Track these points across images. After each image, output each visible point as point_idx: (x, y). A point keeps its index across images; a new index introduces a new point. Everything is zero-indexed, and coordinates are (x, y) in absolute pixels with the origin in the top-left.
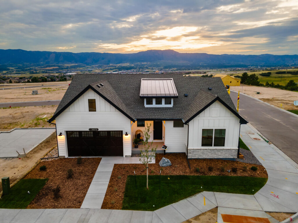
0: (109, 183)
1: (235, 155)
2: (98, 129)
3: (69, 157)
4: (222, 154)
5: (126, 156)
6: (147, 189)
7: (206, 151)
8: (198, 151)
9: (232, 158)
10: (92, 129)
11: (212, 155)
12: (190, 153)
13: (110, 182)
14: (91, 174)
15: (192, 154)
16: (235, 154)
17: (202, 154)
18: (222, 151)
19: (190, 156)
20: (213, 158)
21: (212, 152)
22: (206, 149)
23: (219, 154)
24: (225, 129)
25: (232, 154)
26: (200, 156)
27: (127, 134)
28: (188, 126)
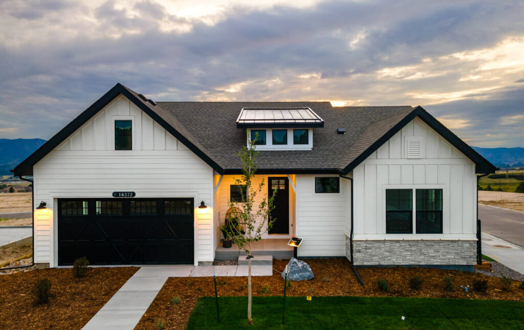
0: (146, 313)
1: (470, 257)
2: (134, 194)
3: (60, 267)
4: (437, 254)
5: (200, 263)
6: (249, 323)
7: (398, 245)
8: (377, 245)
9: (465, 263)
10: (121, 193)
11: (413, 257)
12: (359, 251)
13: (148, 311)
14: (104, 295)
15: (363, 255)
16: (472, 254)
17: (388, 254)
18: (436, 247)
19: (359, 259)
20: (417, 263)
21: (414, 249)
22: (398, 241)
23: (431, 252)
24: (442, 190)
25: (463, 254)
26: (384, 258)
27: (203, 205)
28: (350, 181)
